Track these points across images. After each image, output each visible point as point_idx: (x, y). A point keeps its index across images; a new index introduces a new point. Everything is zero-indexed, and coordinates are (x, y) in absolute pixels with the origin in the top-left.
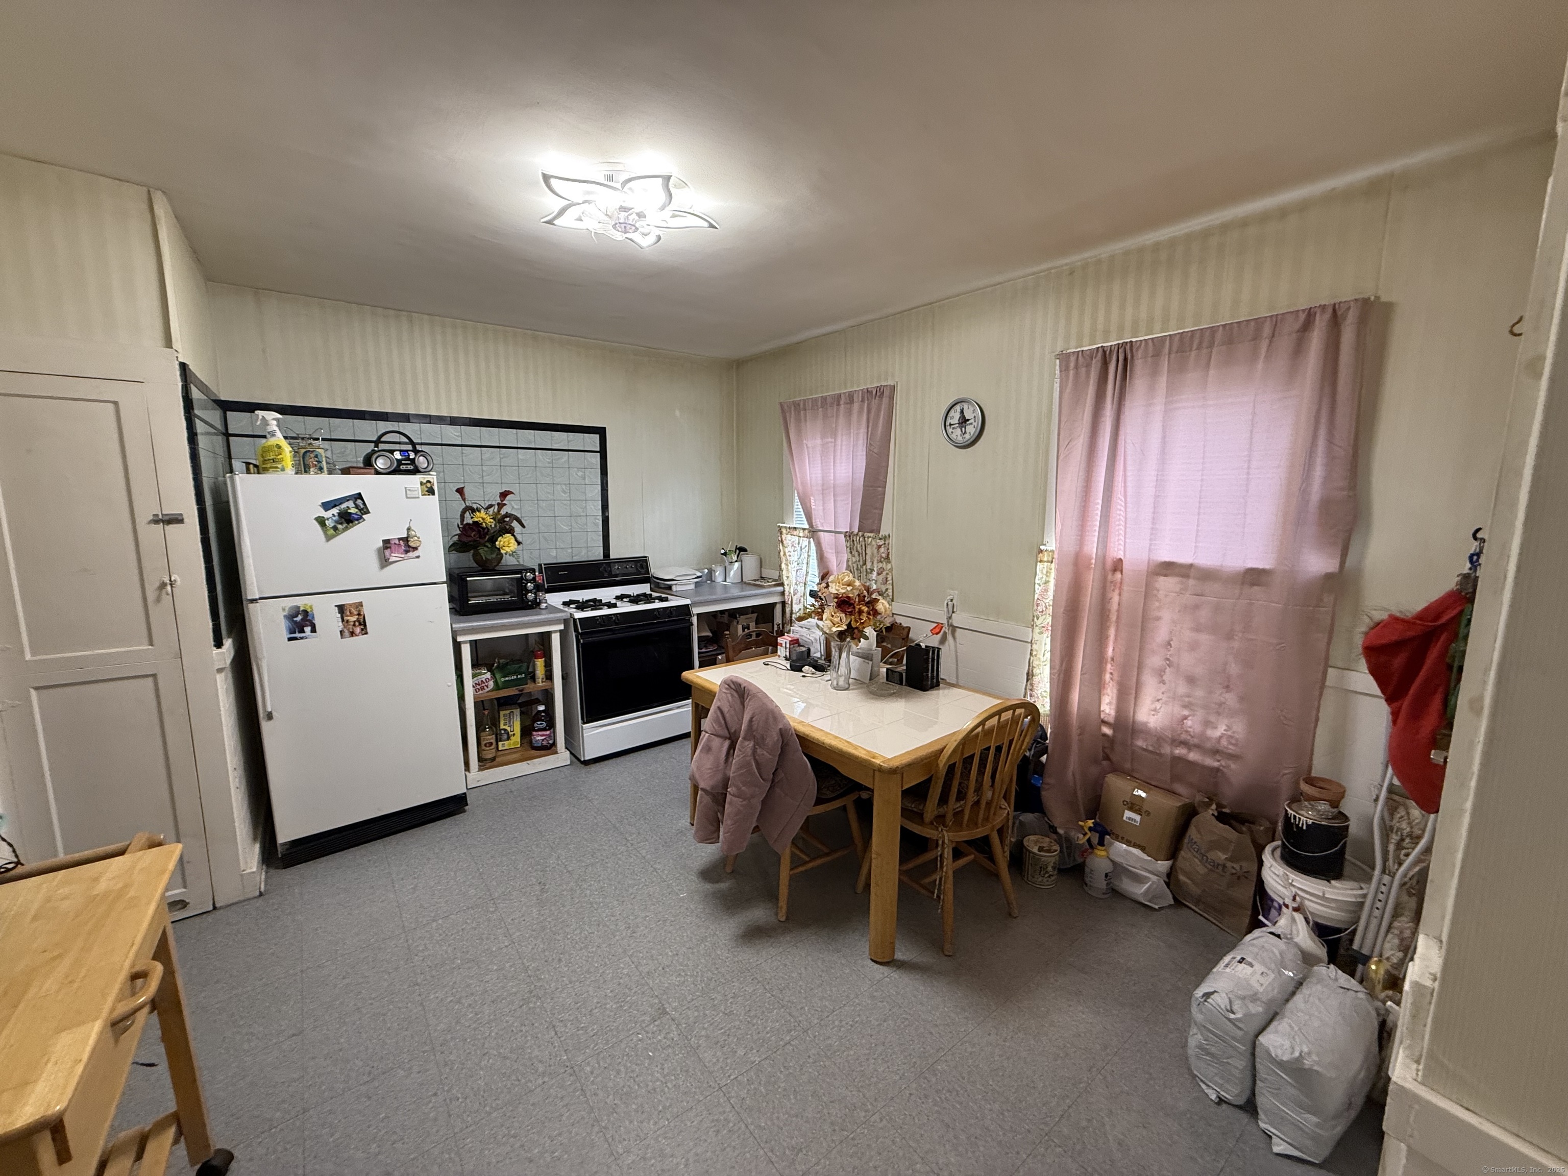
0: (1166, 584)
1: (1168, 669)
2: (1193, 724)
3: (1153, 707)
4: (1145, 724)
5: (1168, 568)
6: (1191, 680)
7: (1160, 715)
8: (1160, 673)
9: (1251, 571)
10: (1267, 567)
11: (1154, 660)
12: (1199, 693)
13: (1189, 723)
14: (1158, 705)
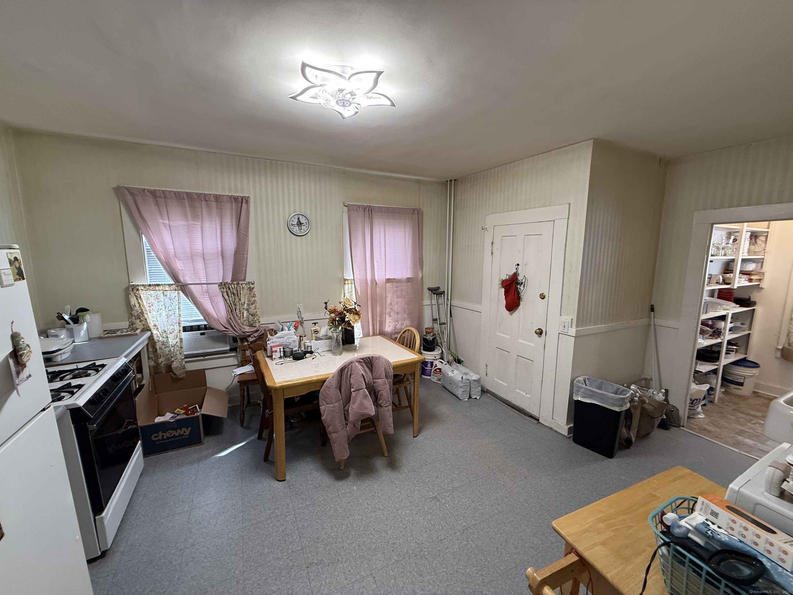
0: (388, 285)
1: (392, 312)
2: (398, 327)
3: (389, 325)
4: (387, 331)
5: (388, 280)
6: (397, 313)
7: (391, 327)
8: (390, 314)
9: (408, 278)
10: (411, 277)
11: (388, 310)
12: (399, 316)
13: (397, 326)
14: (390, 324)
